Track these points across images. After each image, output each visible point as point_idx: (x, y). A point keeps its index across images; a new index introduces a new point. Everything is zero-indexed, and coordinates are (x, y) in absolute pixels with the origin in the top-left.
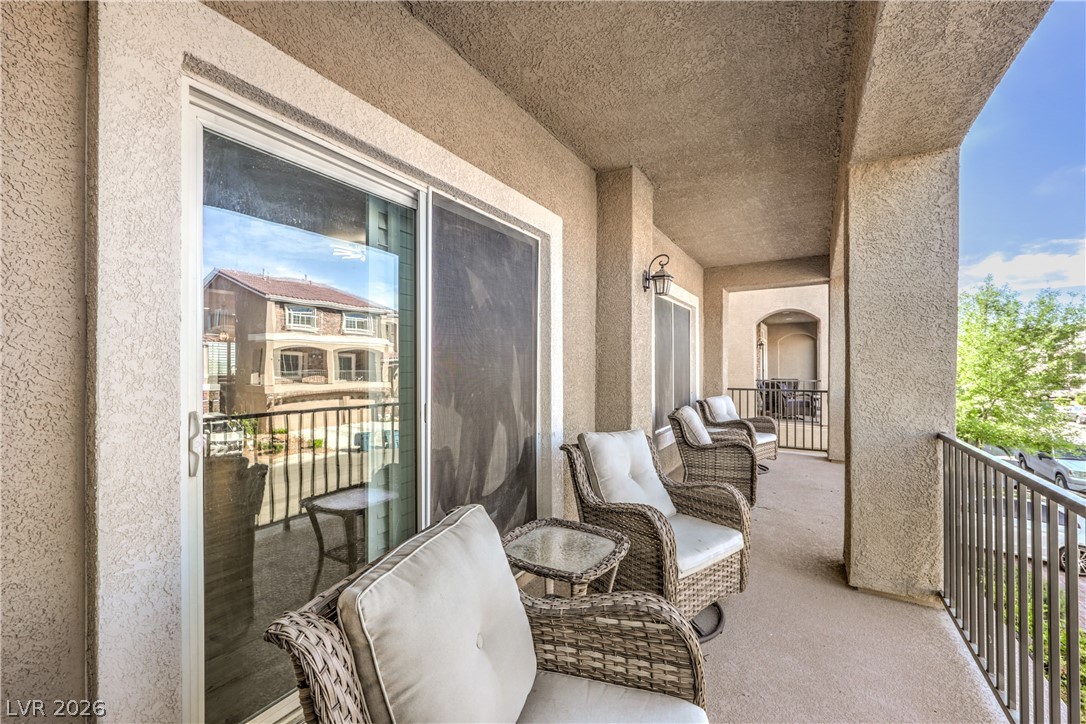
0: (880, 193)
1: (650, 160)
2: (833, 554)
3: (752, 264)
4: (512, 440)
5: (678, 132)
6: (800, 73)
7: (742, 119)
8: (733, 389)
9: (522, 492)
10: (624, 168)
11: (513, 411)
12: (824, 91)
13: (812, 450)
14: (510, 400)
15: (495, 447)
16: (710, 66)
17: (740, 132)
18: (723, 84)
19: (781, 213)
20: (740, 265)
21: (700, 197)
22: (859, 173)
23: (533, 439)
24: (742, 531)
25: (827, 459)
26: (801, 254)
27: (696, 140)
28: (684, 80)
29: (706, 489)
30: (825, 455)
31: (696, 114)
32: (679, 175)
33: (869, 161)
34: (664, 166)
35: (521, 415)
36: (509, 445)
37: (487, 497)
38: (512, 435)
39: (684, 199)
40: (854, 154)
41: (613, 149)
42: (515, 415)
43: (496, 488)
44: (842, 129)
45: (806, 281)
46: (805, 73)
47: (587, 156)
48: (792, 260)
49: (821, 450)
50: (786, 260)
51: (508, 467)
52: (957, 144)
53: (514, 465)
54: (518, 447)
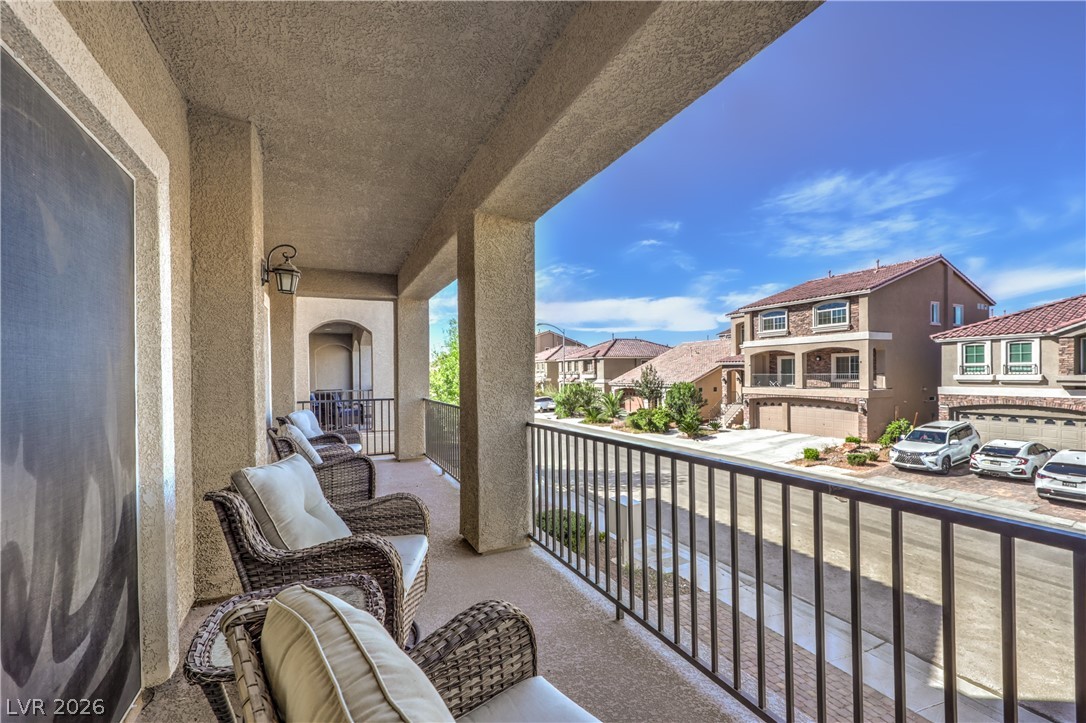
0: (493, 240)
1: (279, 126)
2: (450, 534)
3: (325, 270)
4: (108, 504)
5: (330, 112)
6: (460, 121)
7: (397, 133)
8: (303, 403)
9: (120, 587)
10: (237, 120)
11: (109, 455)
12: (466, 143)
13: (382, 454)
14: (104, 438)
15: (86, 522)
16: (400, 71)
17: (389, 143)
18: (401, 93)
19: (380, 229)
20: (313, 269)
21: (313, 188)
22: (481, 220)
23: (133, 496)
24: (425, 534)
25: (397, 460)
26: (375, 270)
27: (345, 130)
28: (369, 68)
29: (388, 504)
30: (393, 457)
31: (359, 106)
32: (303, 156)
33: (489, 213)
34: (292, 140)
35: (119, 461)
36: (104, 513)
37: (77, 613)
38: (107, 496)
39: (293, 184)
40: (482, 205)
41: (236, 90)
42: (110, 463)
43: (89, 593)
44: (462, 177)
45: (377, 296)
46: (462, 122)
47: (187, 79)
48: (365, 273)
49: (390, 453)
50: (360, 273)
51: (103, 553)
52: (534, 221)
53: (110, 546)
54: (115, 514)
